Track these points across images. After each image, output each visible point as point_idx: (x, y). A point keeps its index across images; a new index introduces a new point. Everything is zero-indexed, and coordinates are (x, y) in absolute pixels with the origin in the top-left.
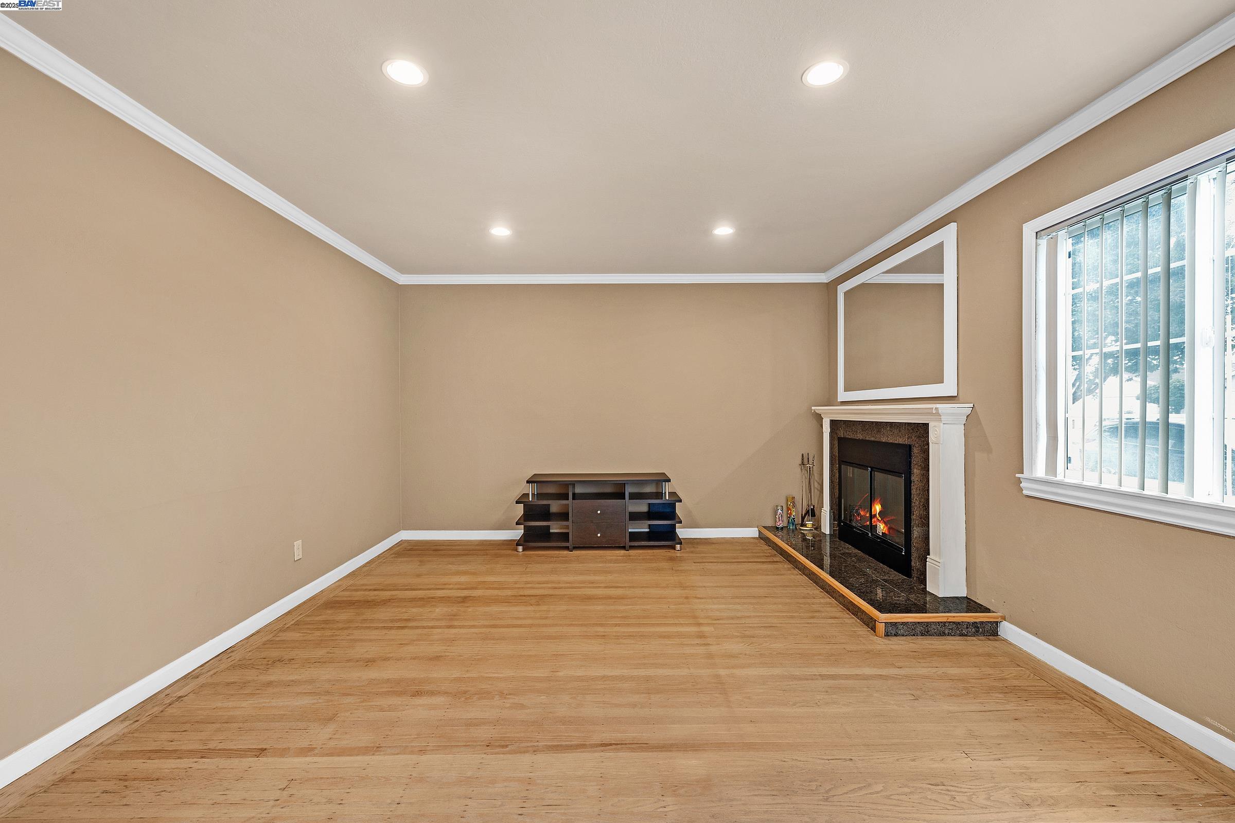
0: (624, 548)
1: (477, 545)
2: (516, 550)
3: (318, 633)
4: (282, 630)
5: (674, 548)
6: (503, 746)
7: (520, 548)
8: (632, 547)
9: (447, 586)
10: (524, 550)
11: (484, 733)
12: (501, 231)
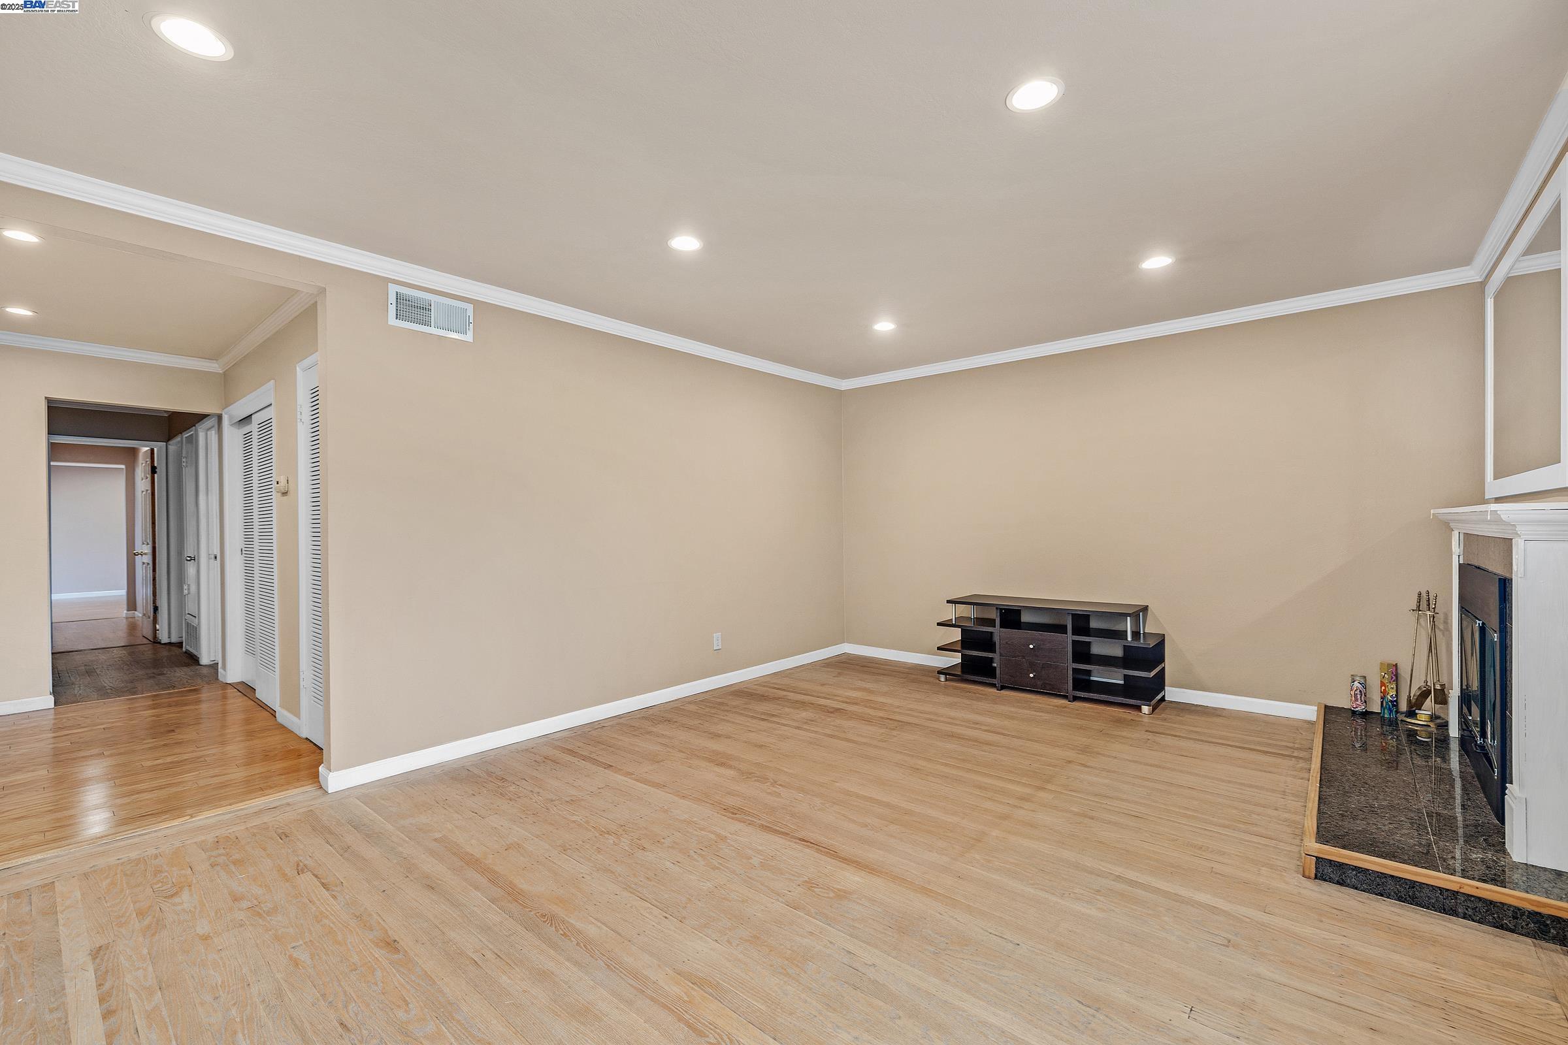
0: (1065, 697)
1: (909, 668)
2: (939, 679)
3: (708, 710)
4: (690, 703)
5: (1139, 708)
6: (733, 813)
7: (942, 678)
8: (1075, 699)
9: (836, 698)
10: (946, 680)
11: (731, 801)
12: (884, 326)
